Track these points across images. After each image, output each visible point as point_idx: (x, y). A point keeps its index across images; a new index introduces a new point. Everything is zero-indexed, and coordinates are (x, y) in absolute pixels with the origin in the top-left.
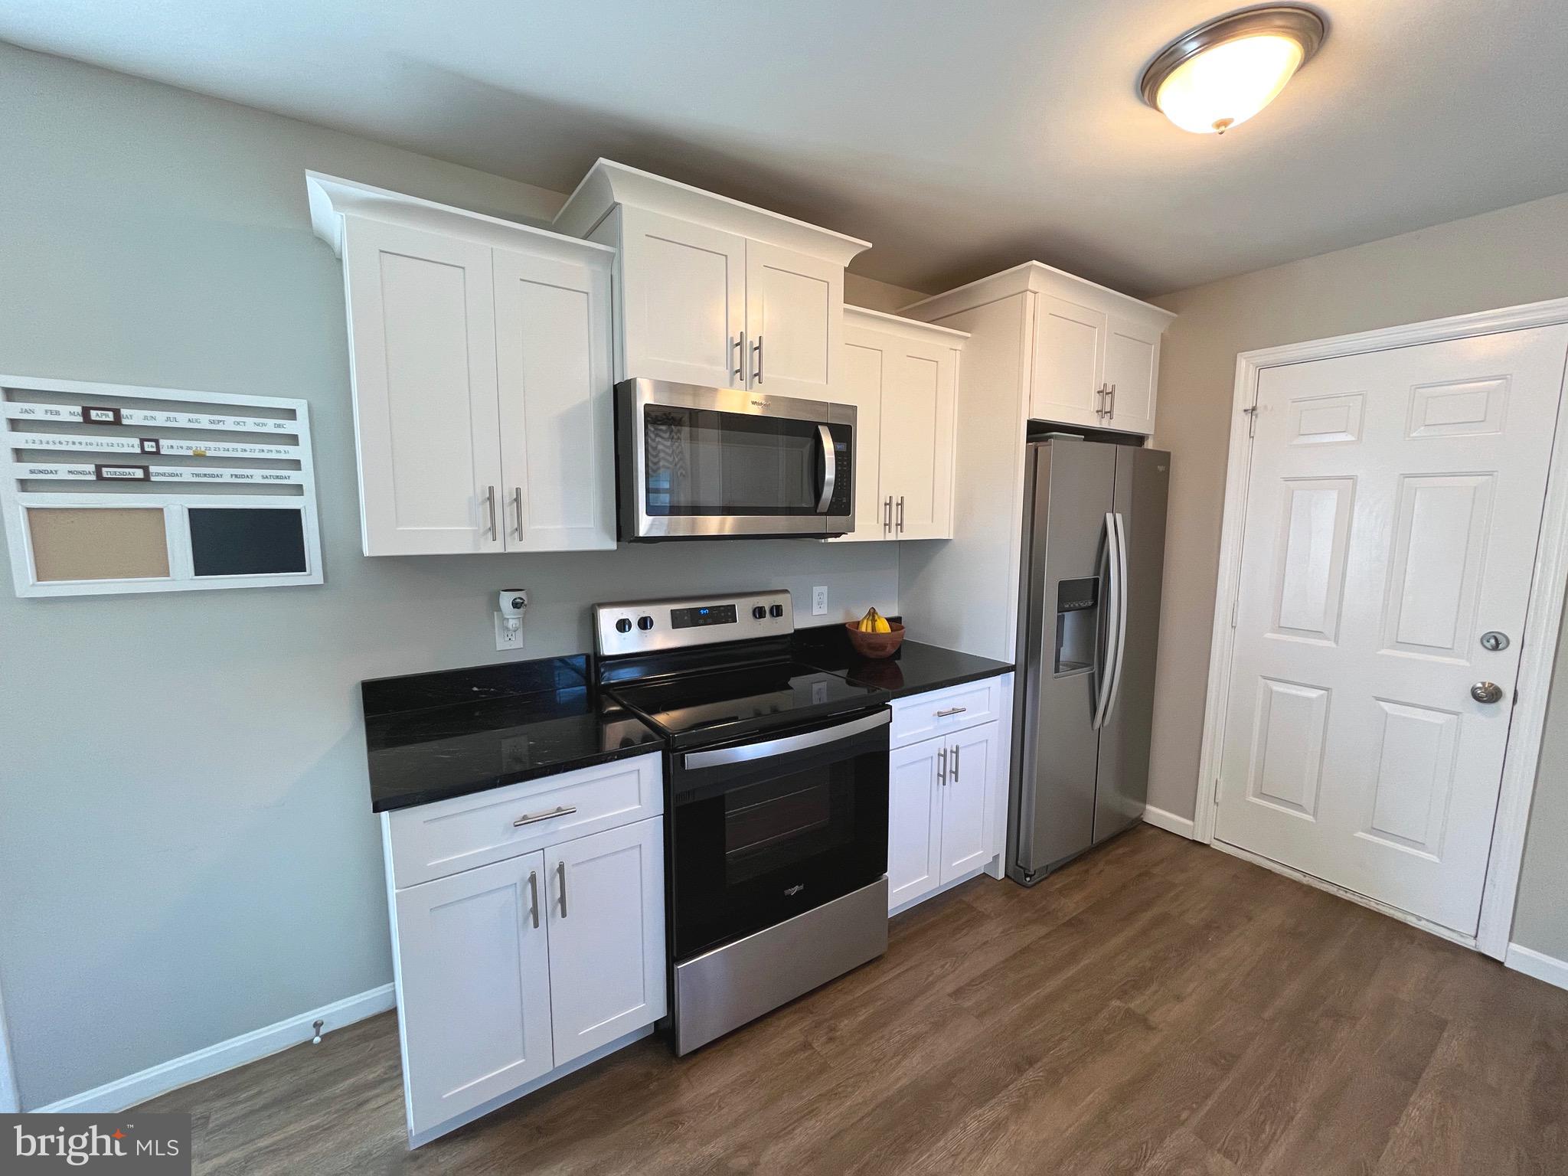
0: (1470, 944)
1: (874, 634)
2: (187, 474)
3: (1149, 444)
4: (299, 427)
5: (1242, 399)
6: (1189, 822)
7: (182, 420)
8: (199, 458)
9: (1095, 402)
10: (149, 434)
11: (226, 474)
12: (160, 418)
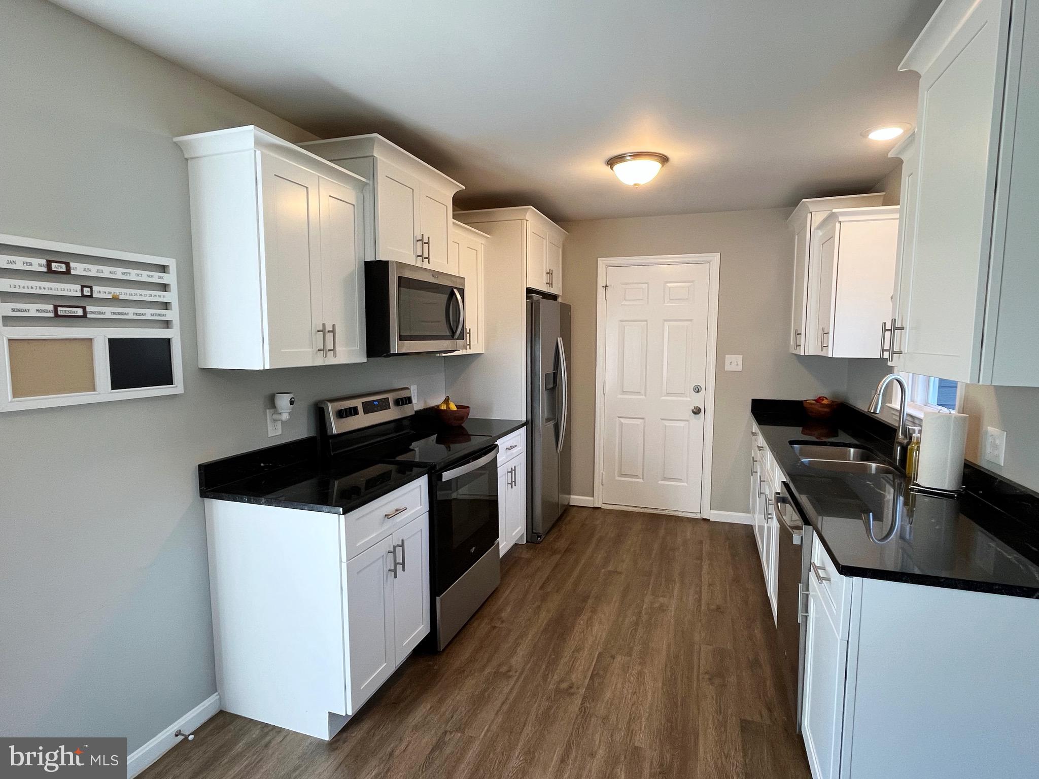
0: (698, 516)
1: (448, 411)
2: (108, 312)
3: (560, 300)
4: (170, 278)
5: (601, 282)
6: (592, 498)
7: (106, 271)
8: (115, 301)
9: (545, 279)
10: (86, 282)
11: (131, 313)
12: (93, 270)
